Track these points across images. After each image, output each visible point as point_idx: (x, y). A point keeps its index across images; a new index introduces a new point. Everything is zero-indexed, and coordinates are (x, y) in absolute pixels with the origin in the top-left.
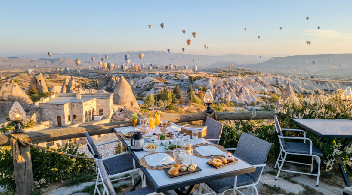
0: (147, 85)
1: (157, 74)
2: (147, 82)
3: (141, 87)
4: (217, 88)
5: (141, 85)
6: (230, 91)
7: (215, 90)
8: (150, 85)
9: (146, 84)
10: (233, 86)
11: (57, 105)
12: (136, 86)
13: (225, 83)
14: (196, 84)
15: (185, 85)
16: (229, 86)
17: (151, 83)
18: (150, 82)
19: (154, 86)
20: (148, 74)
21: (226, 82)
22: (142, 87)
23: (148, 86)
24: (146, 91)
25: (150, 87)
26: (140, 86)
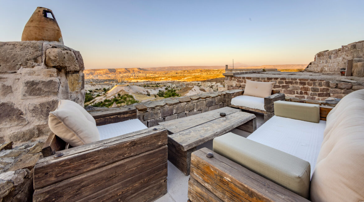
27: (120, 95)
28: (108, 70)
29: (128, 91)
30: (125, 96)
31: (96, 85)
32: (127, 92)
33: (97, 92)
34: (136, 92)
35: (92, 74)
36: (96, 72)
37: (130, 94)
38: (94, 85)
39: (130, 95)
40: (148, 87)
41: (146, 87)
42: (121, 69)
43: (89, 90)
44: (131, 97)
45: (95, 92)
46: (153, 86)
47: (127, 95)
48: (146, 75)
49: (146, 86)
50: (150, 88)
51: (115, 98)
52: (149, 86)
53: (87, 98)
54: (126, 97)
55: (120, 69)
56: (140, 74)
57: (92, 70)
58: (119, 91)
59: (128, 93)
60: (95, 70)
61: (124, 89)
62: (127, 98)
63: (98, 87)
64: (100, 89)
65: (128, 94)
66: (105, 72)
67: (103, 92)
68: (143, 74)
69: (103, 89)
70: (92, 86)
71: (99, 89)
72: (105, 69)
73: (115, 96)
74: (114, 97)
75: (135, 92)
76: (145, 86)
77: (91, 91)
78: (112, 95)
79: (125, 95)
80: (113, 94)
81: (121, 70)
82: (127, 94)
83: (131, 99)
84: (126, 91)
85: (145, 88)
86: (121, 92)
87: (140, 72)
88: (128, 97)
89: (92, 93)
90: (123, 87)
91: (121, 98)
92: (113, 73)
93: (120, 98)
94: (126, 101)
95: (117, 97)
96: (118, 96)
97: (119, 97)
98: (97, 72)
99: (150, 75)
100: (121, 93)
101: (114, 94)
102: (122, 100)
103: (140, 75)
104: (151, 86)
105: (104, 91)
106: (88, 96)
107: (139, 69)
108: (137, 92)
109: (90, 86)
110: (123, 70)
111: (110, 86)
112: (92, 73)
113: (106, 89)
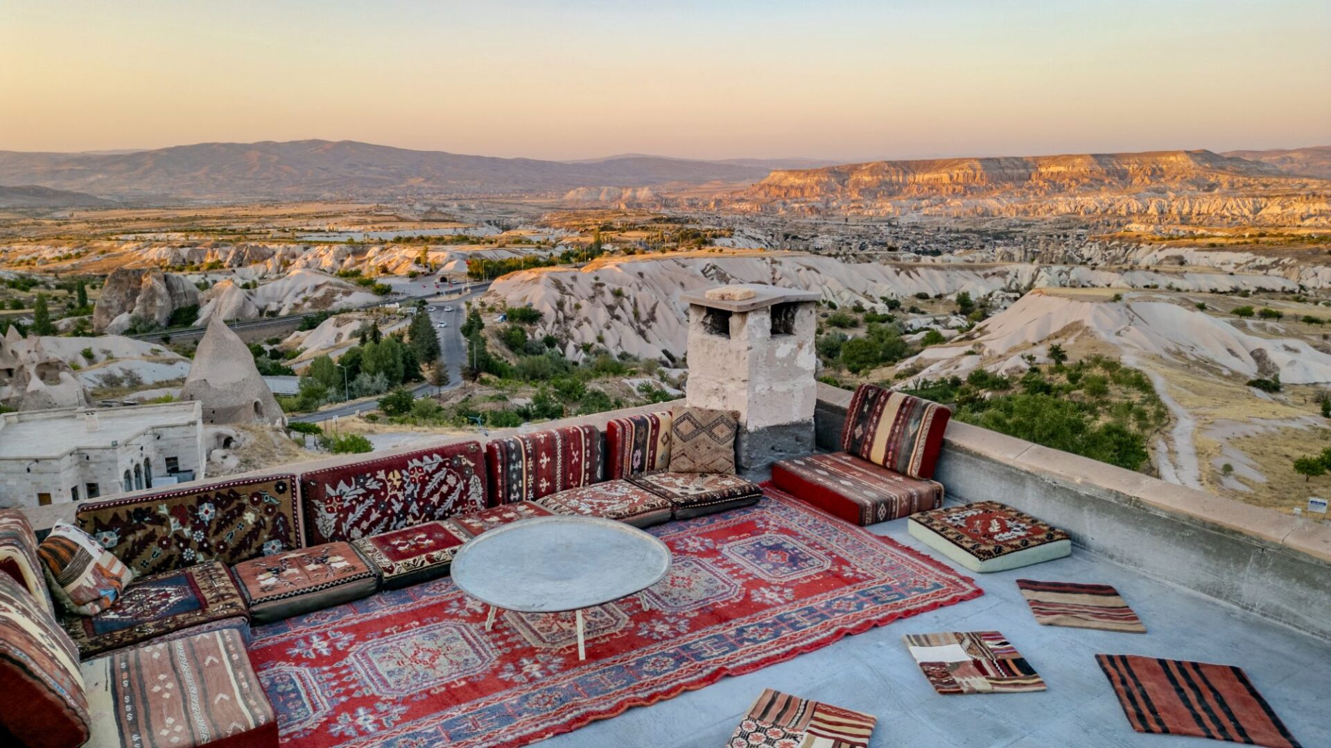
0: (305, 300)
1: (343, 246)
2: (304, 291)
3: (280, 309)
4: (571, 309)
5: (279, 302)
6: (618, 318)
7: (565, 318)
8: (316, 303)
9: (302, 296)
10: (625, 300)
11: (37, 461)
12: (257, 307)
13: (598, 285)
14: (496, 295)
15: (455, 297)
16: (610, 299)
17: (319, 294)
18: (317, 288)
19: (335, 304)
20: (306, 249)
21: (602, 285)
22: (284, 313)
23: (308, 304)
24: (301, 329)
25: (317, 310)
26: (273, 307)
27: (1064, 358)
28: (978, 165)
29: (1114, 339)
30: (1098, 372)
31: (920, 270)
32: (1105, 345)
33: (923, 313)
34: (1168, 351)
35: (891, 194)
36: (910, 178)
37: (1129, 360)
38: (908, 269)
39: (1127, 371)
40: (1270, 323)
41: (1249, 322)
42: (1067, 159)
43: (884, 299)
44: (1141, 383)
45: (913, 310)
46: (1309, 320)
47: (1111, 366)
48: (1256, 211)
49: (1256, 310)
50: (1288, 334)
51: (1034, 370)
52: (1278, 316)
53: (882, 346)
54: (1104, 382)
55: (1055, 160)
56: (1209, 205)
57: (893, 164)
58: (1056, 327)
59: (1115, 347)
60: (908, 167)
61: (1088, 322)
62: (1112, 388)
63: (930, 280)
64: (939, 297)
65: (1115, 357)
66: (961, 180)
67: (955, 314)
68: (1232, 202)
69: (953, 298)
70: (898, 273)
71: (932, 294)
72: (962, 160)
73: (1031, 358)
74: (1024, 365)
75: (1159, 351)
76: (1246, 313)
77: (893, 305)
78: (1014, 350)
79: (1097, 360)
80: (1018, 343)
81: (1062, 169)
82: (1106, 354)
83: (1136, 397)
84: (1103, 335)
85: (1242, 327)
86: (1071, 341)
87: (1211, 187)
88: (1118, 381)
89: (898, 314)
90: (1087, 305)
91: (1073, 379)
92: (1008, 185)
93: (1062, 379)
94: (1103, 403)
95: (1044, 369)
96: (1052, 362)
97: (1059, 369)
98: (920, 177)
99: (1300, 208)
100: (1067, 344)
101: (1027, 345)
102: (1081, 392)
103: (1204, 209)
104: (1296, 318)
105: (958, 308)
106: (881, 332)
107: (1205, 156)
108: (1179, 354)
109: (889, 270)
110: (1081, 167)
111: (998, 283)
112: (891, 183)
113: (972, 298)
